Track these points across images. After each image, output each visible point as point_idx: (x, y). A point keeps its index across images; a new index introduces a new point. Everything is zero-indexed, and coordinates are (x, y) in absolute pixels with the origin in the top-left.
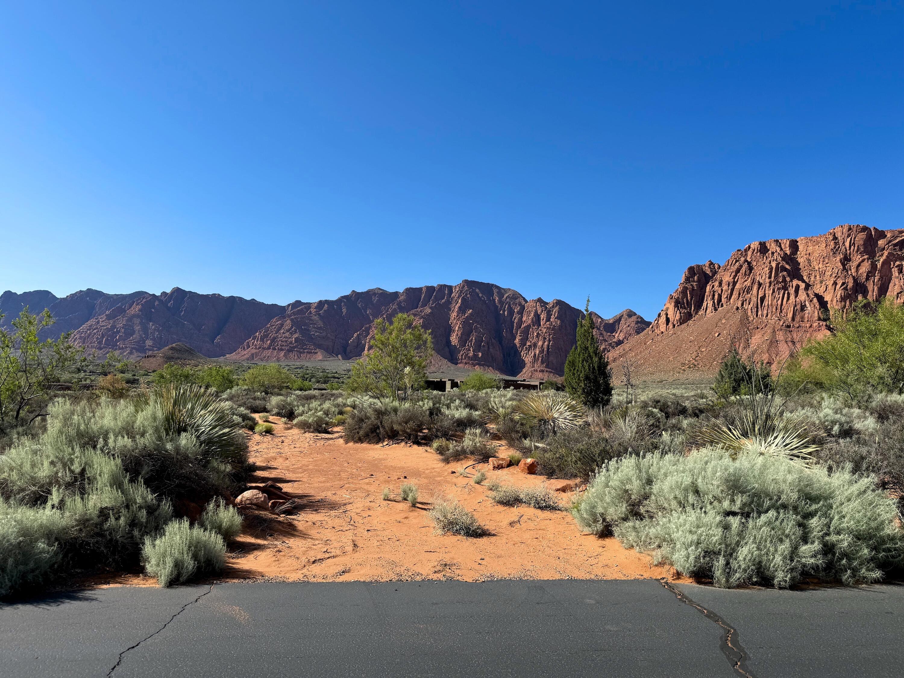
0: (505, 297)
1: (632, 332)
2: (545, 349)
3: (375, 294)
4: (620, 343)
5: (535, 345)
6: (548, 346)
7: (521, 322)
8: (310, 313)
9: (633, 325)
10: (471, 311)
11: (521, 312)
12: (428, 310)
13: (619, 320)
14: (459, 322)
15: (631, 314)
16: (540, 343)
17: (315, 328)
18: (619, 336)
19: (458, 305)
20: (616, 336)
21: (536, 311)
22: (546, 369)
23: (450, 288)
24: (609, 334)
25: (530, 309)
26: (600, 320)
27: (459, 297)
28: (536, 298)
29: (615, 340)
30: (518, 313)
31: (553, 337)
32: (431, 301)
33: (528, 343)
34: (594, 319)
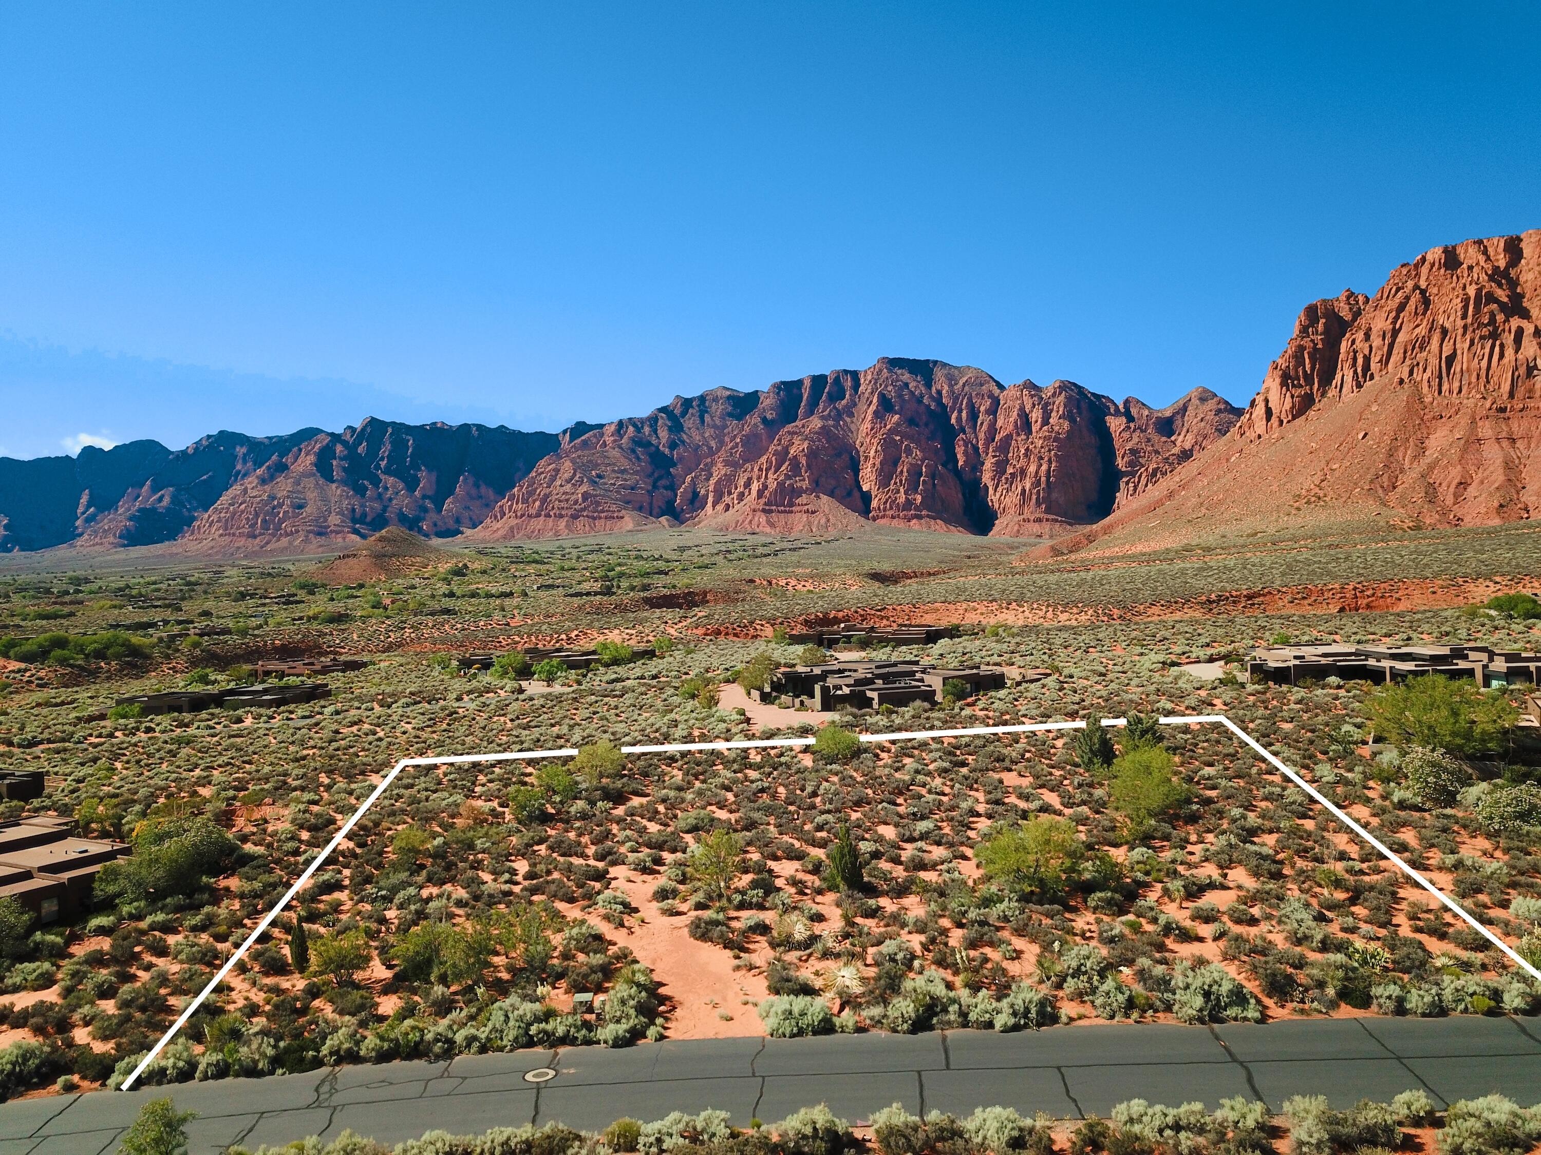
0: (961, 383)
1: (1209, 430)
2: (1043, 479)
3: (716, 400)
4: (1186, 455)
5: (1023, 472)
6: (1048, 471)
7: (993, 430)
8: (605, 444)
9: (1210, 416)
10: (897, 417)
11: (993, 411)
12: (816, 423)
13: (1185, 409)
14: (875, 441)
15: (1205, 396)
16: (1032, 468)
17: (614, 471)
18: (1183, 441)
19: (873, 407)
20: (1178, 443)
21: (1022, 408)
22: (1046, 516)
23: (855, 375)
24: (1164, 439)
25: (1009, 403)
26: (1146, 412)
27: (872, 393)
28: (1020, 382)
29: (1176, 450)
30: (988, 412)
31: (1056, 455)
32: (821, 406)
33: (1010, 470)
34: (1134, 411)
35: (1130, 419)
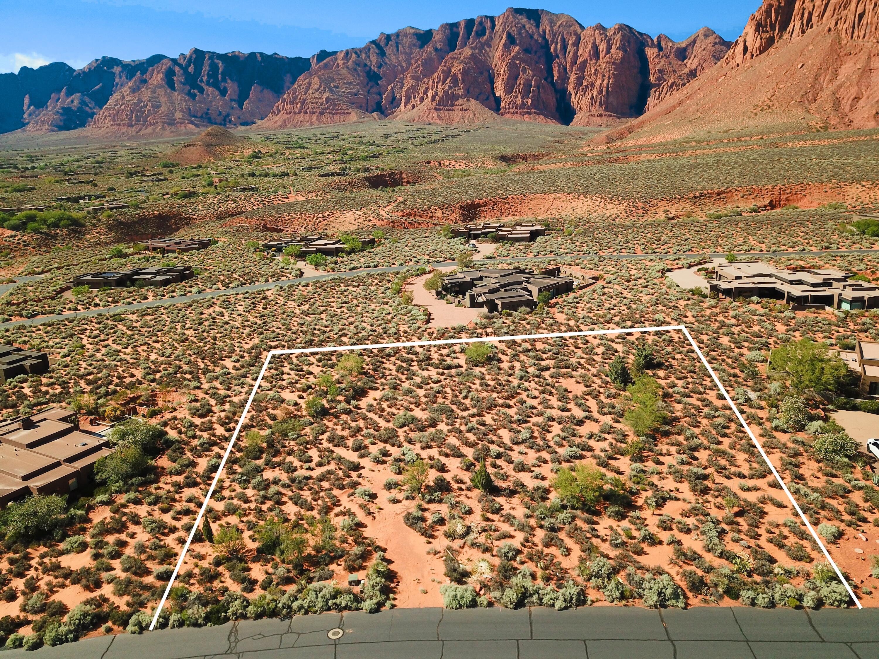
0: (558, 25)
1: (707, 56)
2: (605, 89)
3: (406, 35)
4: (693, 74)
5: (593, 85)
6: (608, 84)
7: (576, 57)
8: (338, 65)
9: (710, 47)
10: (518, 48)
11: (577, 44)
12: (468, 51)
13: (694, 41)
14: (504, 64)
15: (708, 33)
16: (598, 82)
17: (344, 83)
18: (691, 63)
19: (503, 41)
20: (688, 65)
21: (594, 43)
22: (605, 113)
23: (492, 19)
24: (680, 63)
25: (587, 39)
26: (670, 44)
27: (503, 32)
28: (594, 25)
29: (686, 70)
30: (574, 44)
31: (613, 74)
32: (471, 39)
33: (585, 83)
34: (663, 44)
35: (660, 49)
